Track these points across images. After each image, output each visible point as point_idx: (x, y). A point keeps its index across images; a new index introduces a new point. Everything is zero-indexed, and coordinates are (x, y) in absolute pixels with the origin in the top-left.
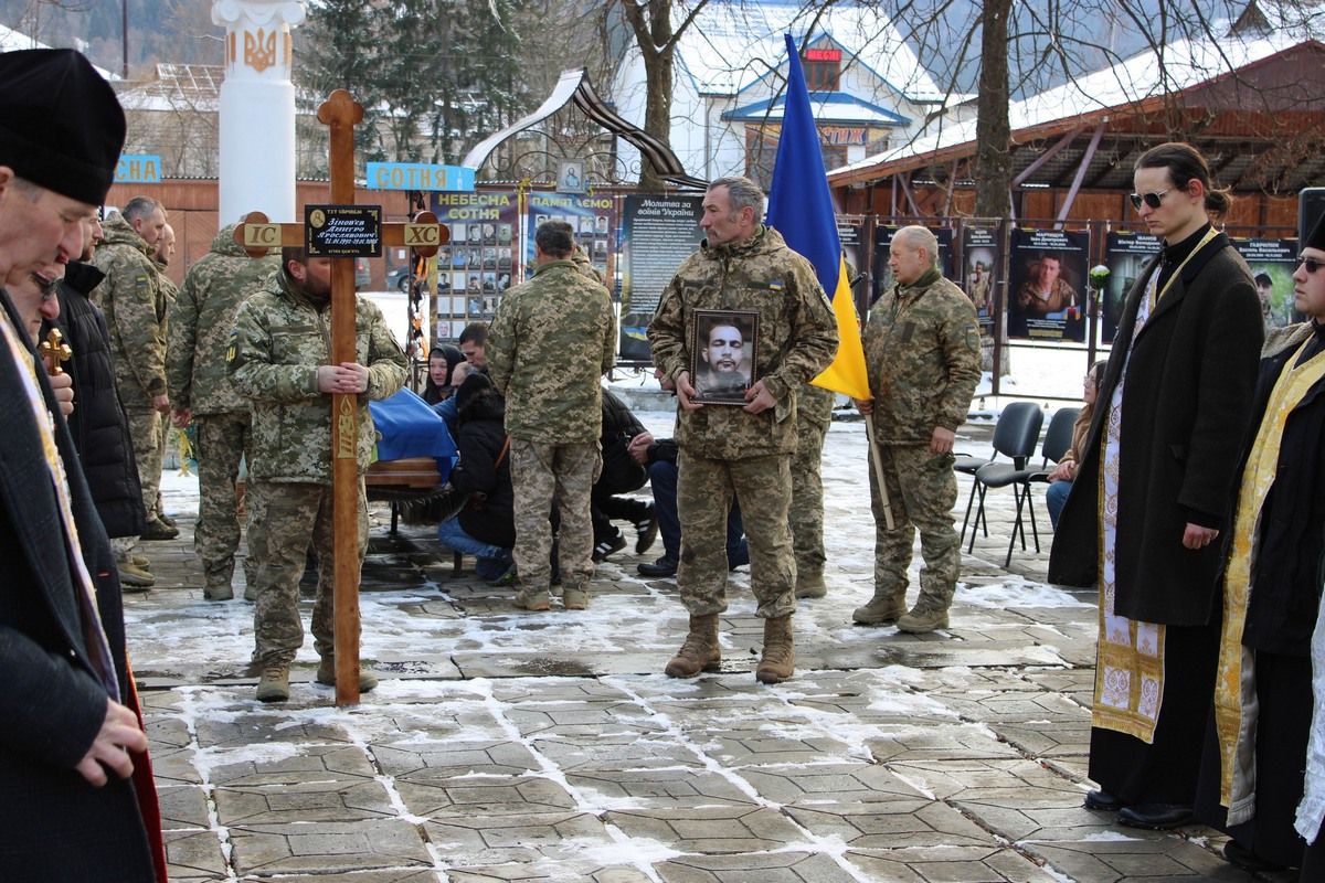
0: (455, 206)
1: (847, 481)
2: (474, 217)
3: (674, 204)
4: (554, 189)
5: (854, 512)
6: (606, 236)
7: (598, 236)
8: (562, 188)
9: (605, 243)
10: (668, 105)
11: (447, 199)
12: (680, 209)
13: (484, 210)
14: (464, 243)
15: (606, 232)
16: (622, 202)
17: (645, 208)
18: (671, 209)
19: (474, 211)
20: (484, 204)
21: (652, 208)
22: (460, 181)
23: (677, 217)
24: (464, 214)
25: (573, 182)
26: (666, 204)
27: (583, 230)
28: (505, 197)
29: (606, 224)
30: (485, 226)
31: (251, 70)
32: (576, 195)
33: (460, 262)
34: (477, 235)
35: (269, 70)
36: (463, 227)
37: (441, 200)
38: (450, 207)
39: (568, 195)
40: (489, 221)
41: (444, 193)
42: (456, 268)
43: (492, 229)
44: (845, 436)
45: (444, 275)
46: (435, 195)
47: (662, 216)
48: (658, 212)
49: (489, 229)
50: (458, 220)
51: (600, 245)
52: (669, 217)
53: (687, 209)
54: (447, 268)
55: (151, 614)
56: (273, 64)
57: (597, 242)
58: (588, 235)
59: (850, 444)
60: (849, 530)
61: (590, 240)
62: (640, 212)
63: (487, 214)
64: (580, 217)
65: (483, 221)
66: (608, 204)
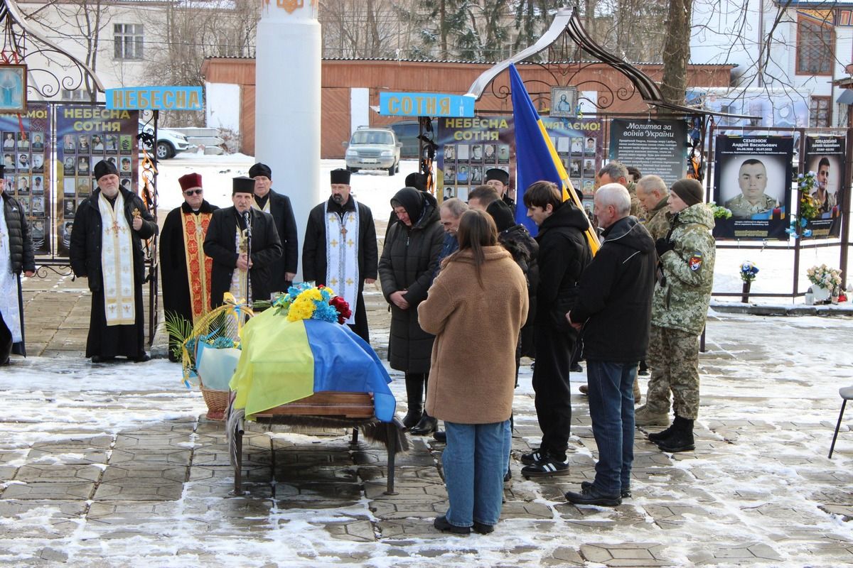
0: (459, 129)
1: (802, 383)
2: (476, 138)
3: (656, 127)
4: (548, 113)
5: (778, 427)
6: (594, 155)
7: (587, 155)
8: (555, 113)
9: (593, 162)
10: (688, 15)
11: (452, 123)
12: (662, 130)
13: (485, 131)
14: (467, 162)
15: (594, 151)
16: (609, 124)
17: (630, 130)
18: (653, 131)
19: (477, 133)
20: (485, 127)
21: (636, 131)
22: (462, 108)
23: (659, 138)
24: (468, 136)
25: (565, 107)
26: (649, 126)
27: (573, 150)
28: (504, 121)
29: (594, 145)
30: (486, 146)
31: (282, 11)
32: (568, 119)
33: (464, 178)
34: (478, 154)
35: (298, 11)
36: (467, 147)
37: (448, 123)
38: (455, 130)
39: (560, 119)
40: (489, 142)
41: (450, 119)
42: (459, 184)
43: (492, 149)
44: (817, 332)
45: (449, 189)
46: (442, 120)
47: (645, 138)
48: (642, 134)
49: (489, 149)
50: (462, 141)
51: (589, 164)
52: (652, 138)
53: (668, 131)
54: (453, 183)
55: (111, 529)
56: (302, 6)
57: (586, 161)
58: (578, 154)
59: (818, 342)
60: (763, 449)
61: (579, 158)
62: (626, 134)
63: (488, 135)
64: (571, 138)
65: (484, 142)
66: (597, 127)
